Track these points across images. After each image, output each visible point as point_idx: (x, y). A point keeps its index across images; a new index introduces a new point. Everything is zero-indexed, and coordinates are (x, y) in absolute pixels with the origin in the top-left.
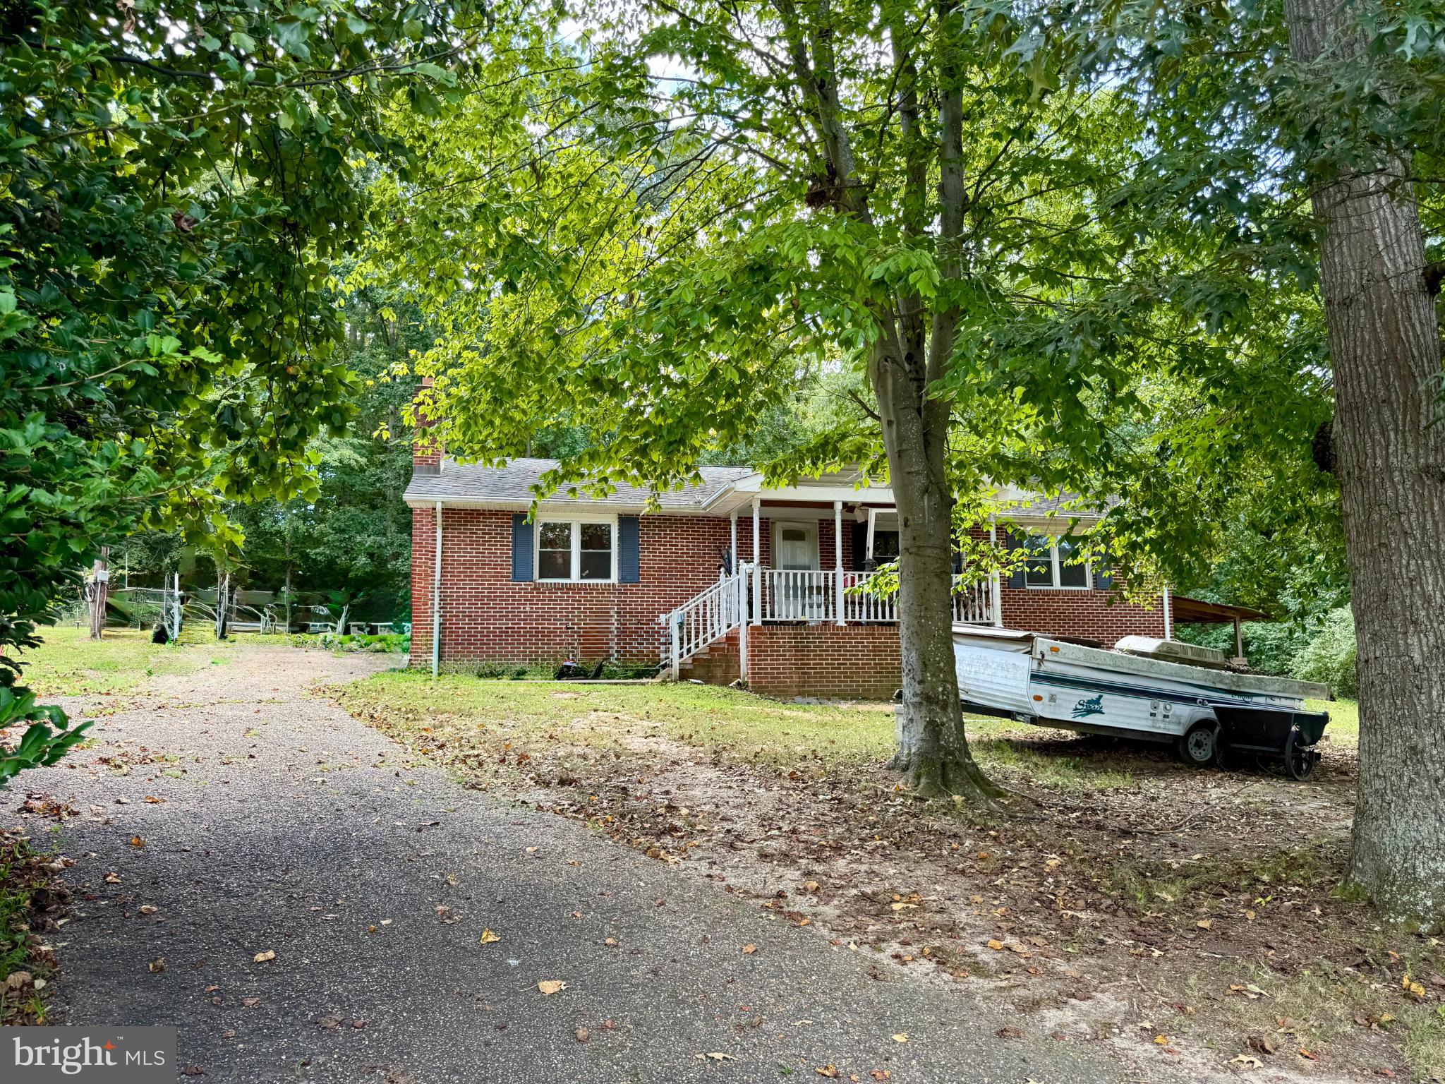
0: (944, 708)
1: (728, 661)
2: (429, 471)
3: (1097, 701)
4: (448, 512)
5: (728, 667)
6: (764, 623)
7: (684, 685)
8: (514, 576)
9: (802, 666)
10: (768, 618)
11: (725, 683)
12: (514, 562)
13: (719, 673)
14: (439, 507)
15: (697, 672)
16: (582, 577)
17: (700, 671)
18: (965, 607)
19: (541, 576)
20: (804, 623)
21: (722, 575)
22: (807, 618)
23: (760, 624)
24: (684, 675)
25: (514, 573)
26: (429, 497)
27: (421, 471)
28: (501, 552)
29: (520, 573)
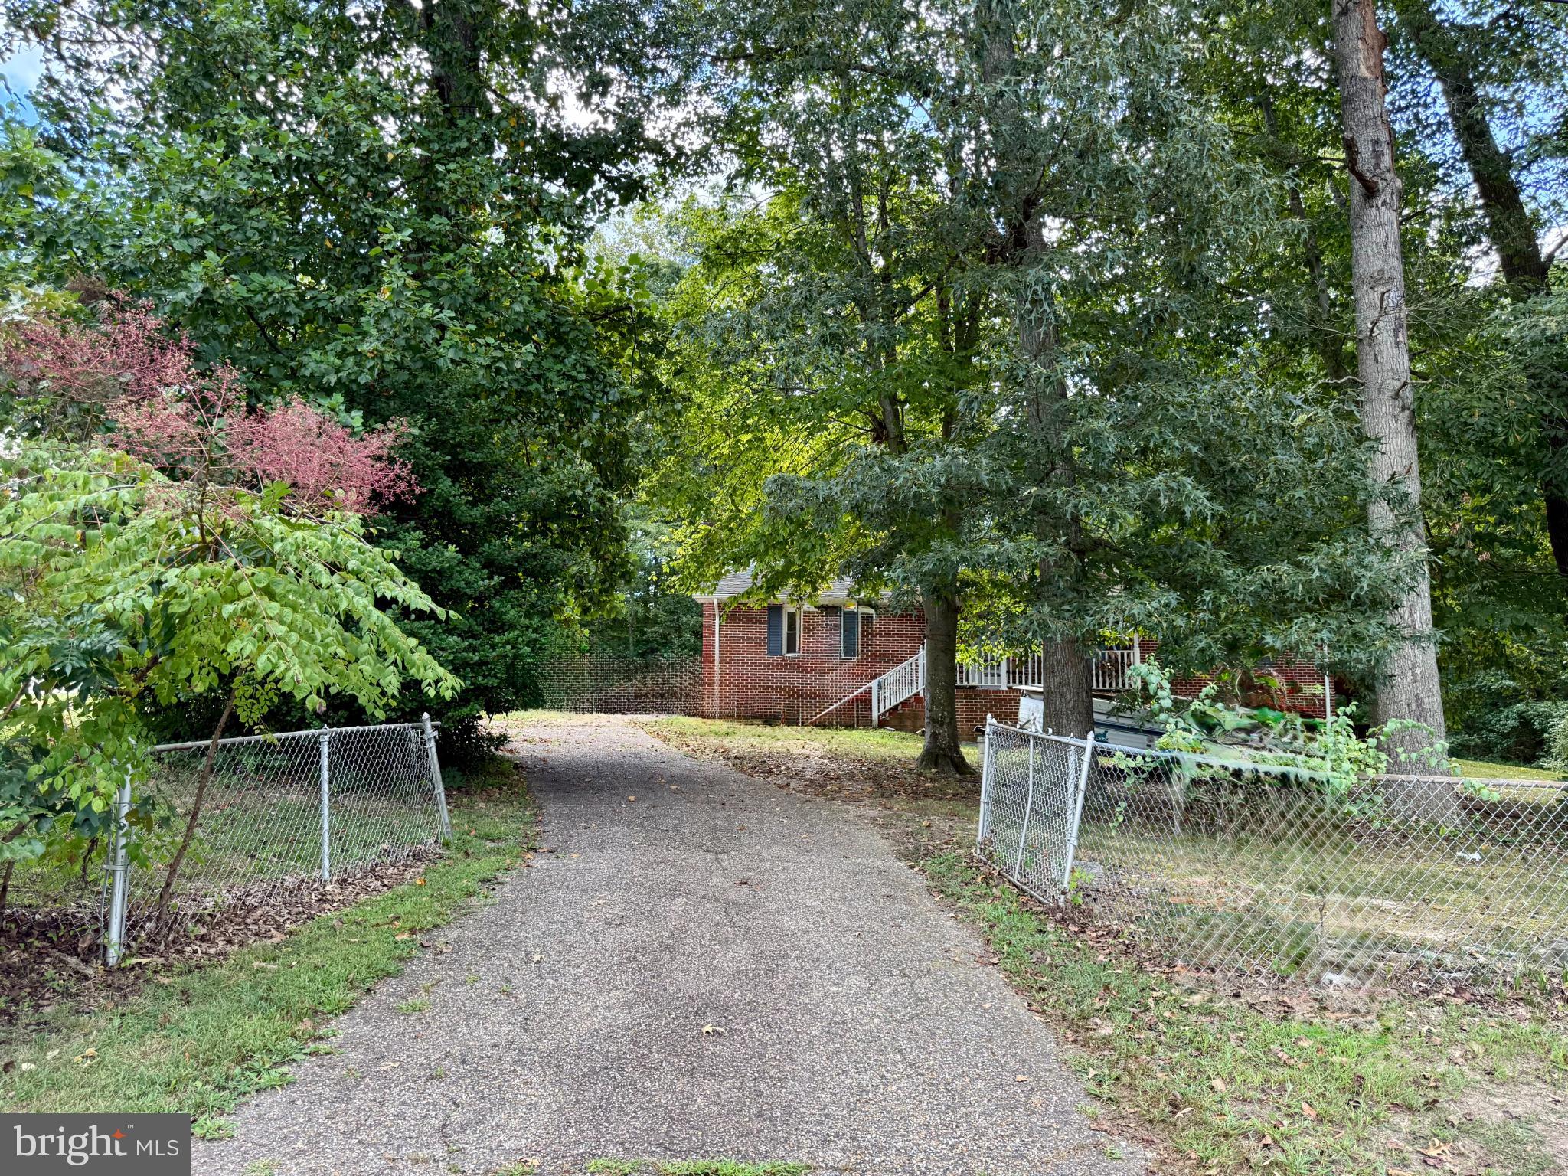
0: (941, 725)
1: (915, 715)
3: (1104, 734)
5: (915, 719)
7: (884, 732)
8: (769, 651)
11: (914, 731)
12: (769, 641)
15: (893, 722)
17: (895, 722)
18: (1110, 676)
20: (974, 687)
22: (976, 683)
24: (882, 724)
25: (769, 649)
28: (760, 635)
29: (774, 649)
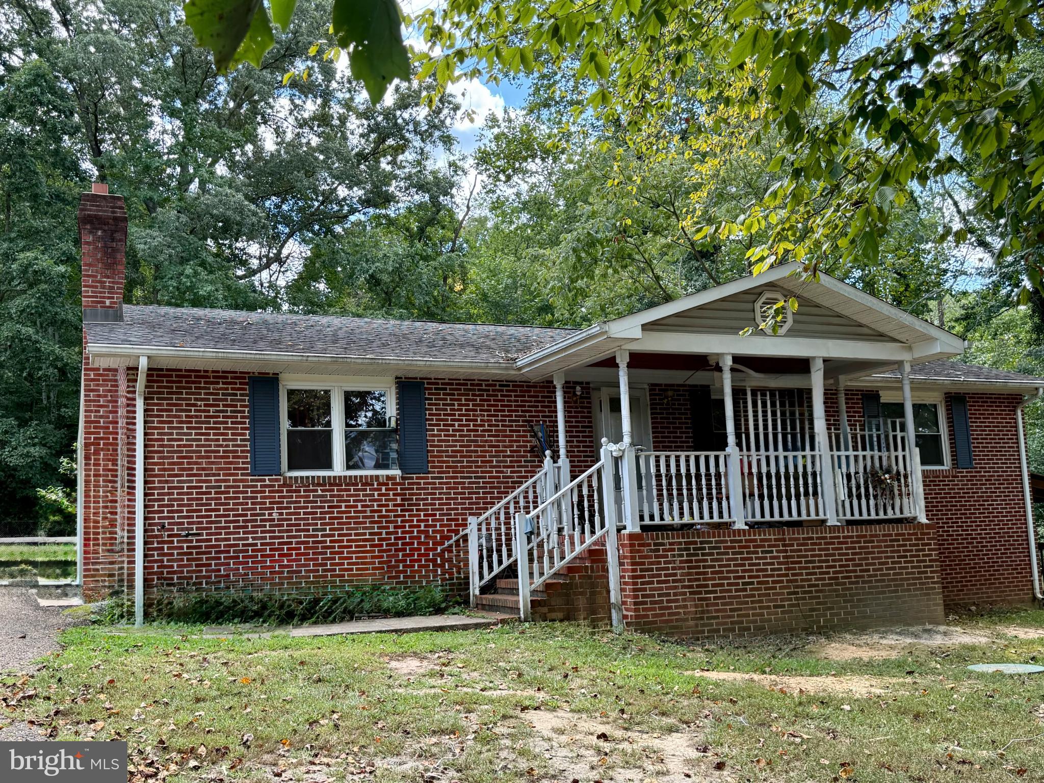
1: (593, 586)
2: (106, 317)
4: (156, 374)
5: (593, 594)
6: (643, 528)
8: (254, 467)
9: (698, 590)
10: (647, 521)
12: (254, 446)
13: (581, 602)
14: (143, 363)
16: (349, 467)
19: (291, 467)
20: (691, 526)
21: (547, 461)
22: (696, 520)
23: (638, 530)
25: (254, 463)
26: (126, 349)
27: (95, 316)
28: (234, 432)
29: (262, 462)
